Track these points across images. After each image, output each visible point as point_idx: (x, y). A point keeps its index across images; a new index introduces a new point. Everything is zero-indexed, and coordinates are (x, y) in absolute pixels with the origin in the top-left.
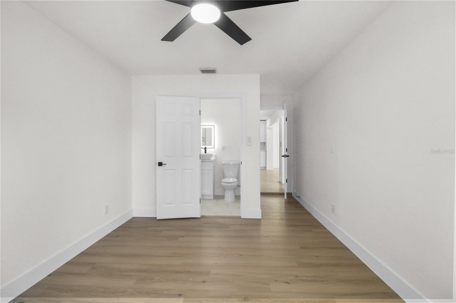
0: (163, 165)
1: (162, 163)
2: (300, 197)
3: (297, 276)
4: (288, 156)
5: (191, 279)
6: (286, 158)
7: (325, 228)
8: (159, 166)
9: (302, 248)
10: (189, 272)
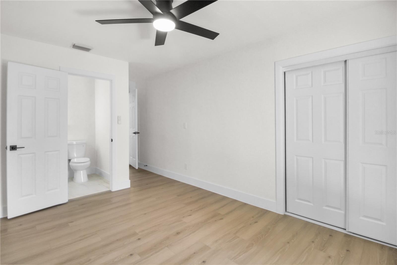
0: (17, 149)
1: (16, 146)
2: (147, 166)
3: (191, 210)
4: (139, 133)
5: (126, 243)
6: (137, 135)
7: (179, 182)
8: (10, 150)
9: (178, 196)
10: (117, 240)
